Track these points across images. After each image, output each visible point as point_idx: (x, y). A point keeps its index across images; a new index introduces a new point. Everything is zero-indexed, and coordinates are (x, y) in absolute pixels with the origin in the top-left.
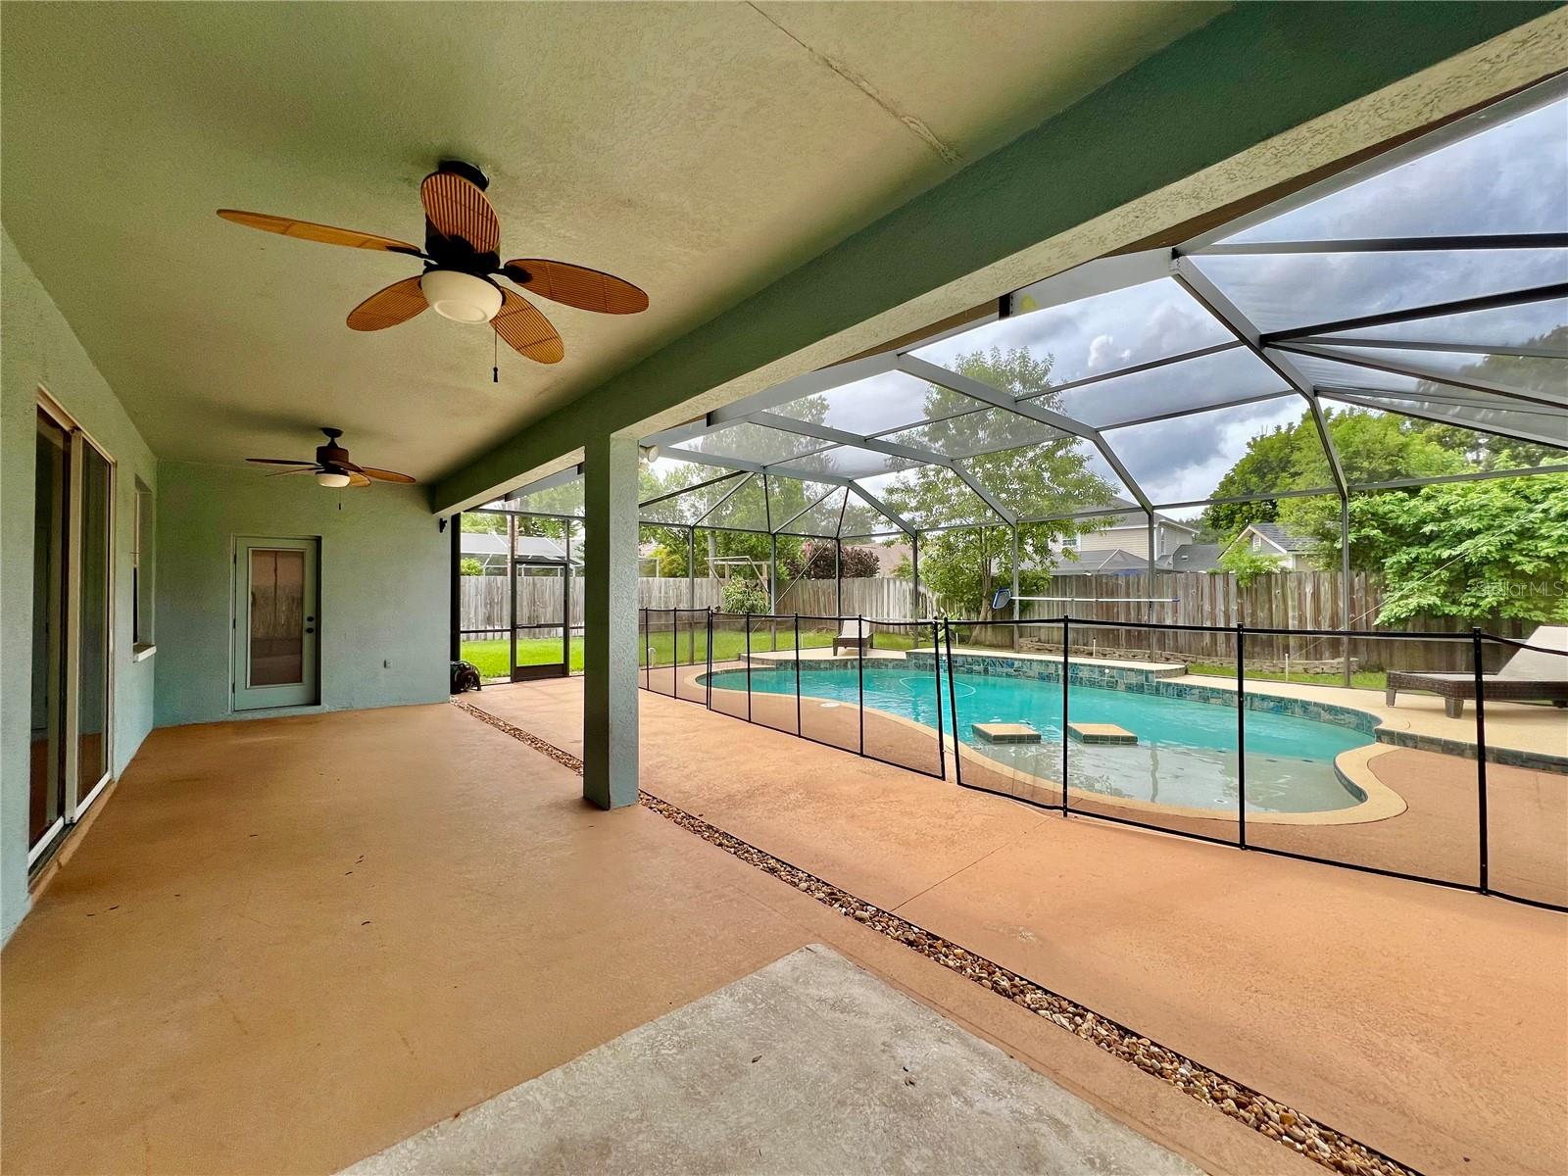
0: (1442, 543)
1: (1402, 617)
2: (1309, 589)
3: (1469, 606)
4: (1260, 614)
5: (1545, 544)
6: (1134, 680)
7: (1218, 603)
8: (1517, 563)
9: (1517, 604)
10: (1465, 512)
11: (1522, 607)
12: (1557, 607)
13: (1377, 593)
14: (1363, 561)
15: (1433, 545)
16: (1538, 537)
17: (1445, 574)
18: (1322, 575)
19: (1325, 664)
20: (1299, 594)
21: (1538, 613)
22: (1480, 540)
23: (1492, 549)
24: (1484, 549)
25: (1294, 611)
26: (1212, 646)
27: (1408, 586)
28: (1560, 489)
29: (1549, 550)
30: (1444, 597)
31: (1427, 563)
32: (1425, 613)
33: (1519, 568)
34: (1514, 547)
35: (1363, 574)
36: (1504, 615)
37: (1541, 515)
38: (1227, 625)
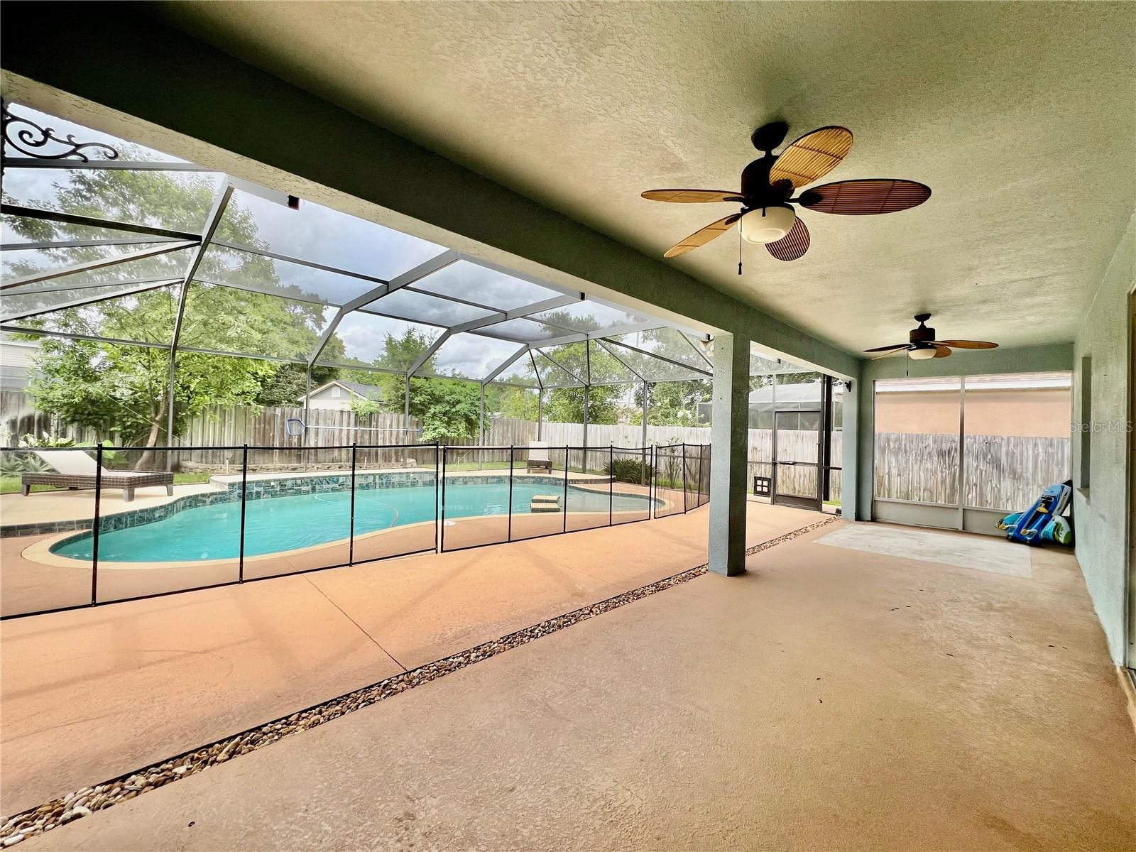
18: (394, 416)
20: (384, 425)
25: (381, 435)
38: (348, 433)
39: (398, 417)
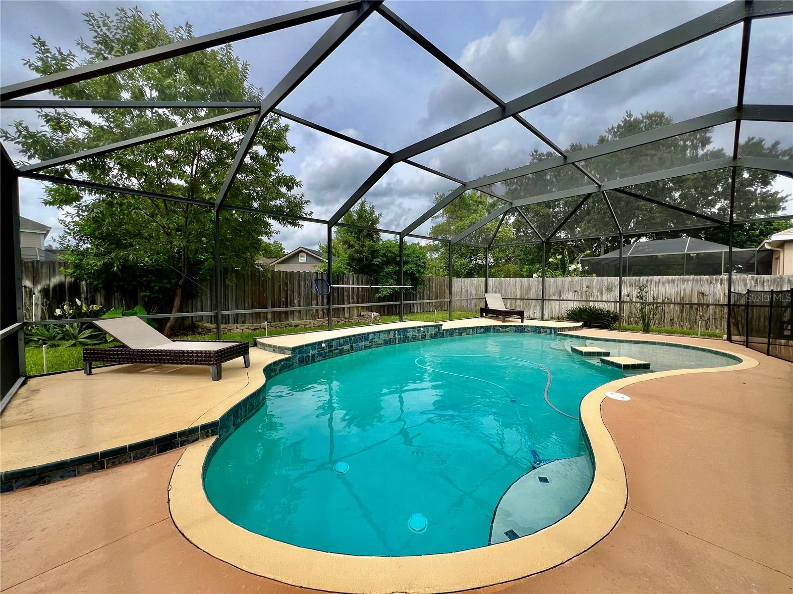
6: (433, 332)
39: (358, 276)
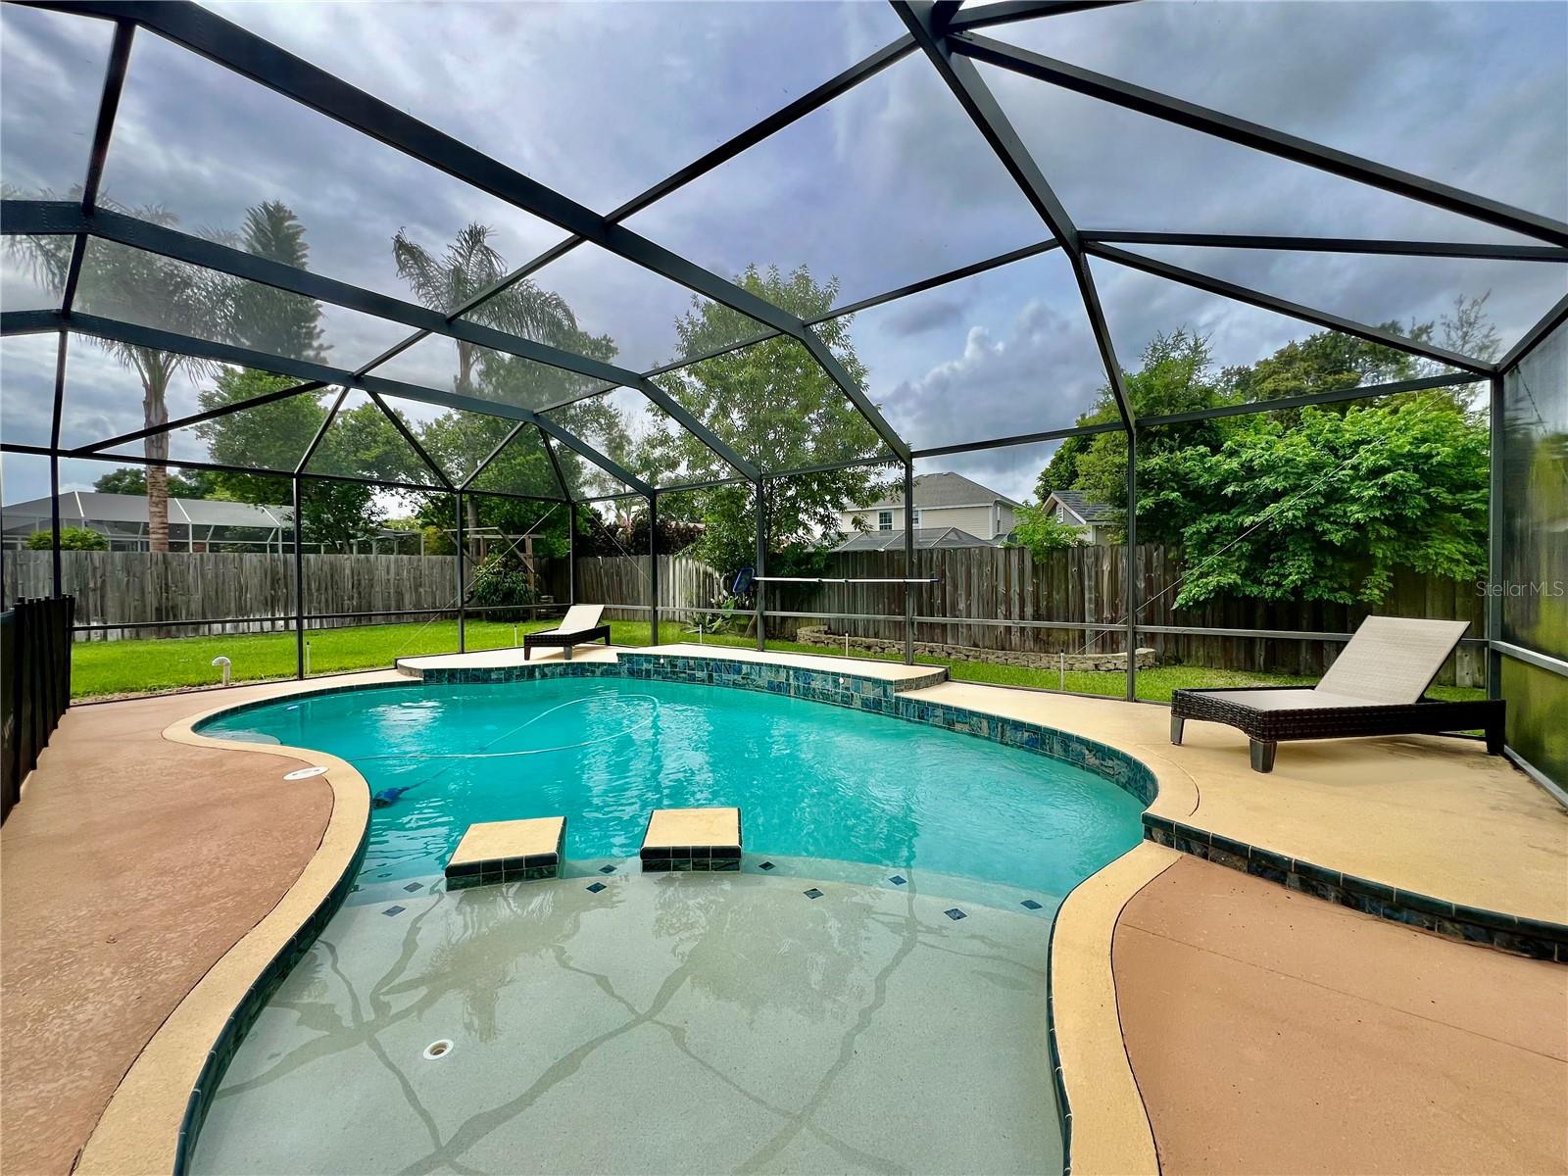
0: (1245, 508)
1: (1201, 599)
2: (1106, 567)
3: (1271, 585)
4: (1056, 596)
5: (1355, 508)
6: (871, 693)
7: (1012, 585)
8: (1324, 532)
9: (1322, 583)
10: (1269, 468)
11: (1327, 587)
12: (1365, 587)
13: (1175, 570)
14: (1162, 533)
15: (1235, 512)
16: (1346, 500)
17: (1246, 547)
18: (1120, 549)
19: (1117, 658)
20: (1097, 572)
21: (1344, 593)
22: (1286, 503)
23: (1299, 514)
24: (1290, 514)
25: (1090, 593)
26: (1006, 635)
27: (1207, 561)
28: (1369, 442)
29: (1360, 515)
30: (1245, 575)
31: (1228, 534)
32: (1224, 594)
33: (1326, 538)
34: (1321, 511)
35: (1162, 548)
36: (1308, 597)
37: (1351, 472)
38: (1022, 610)
